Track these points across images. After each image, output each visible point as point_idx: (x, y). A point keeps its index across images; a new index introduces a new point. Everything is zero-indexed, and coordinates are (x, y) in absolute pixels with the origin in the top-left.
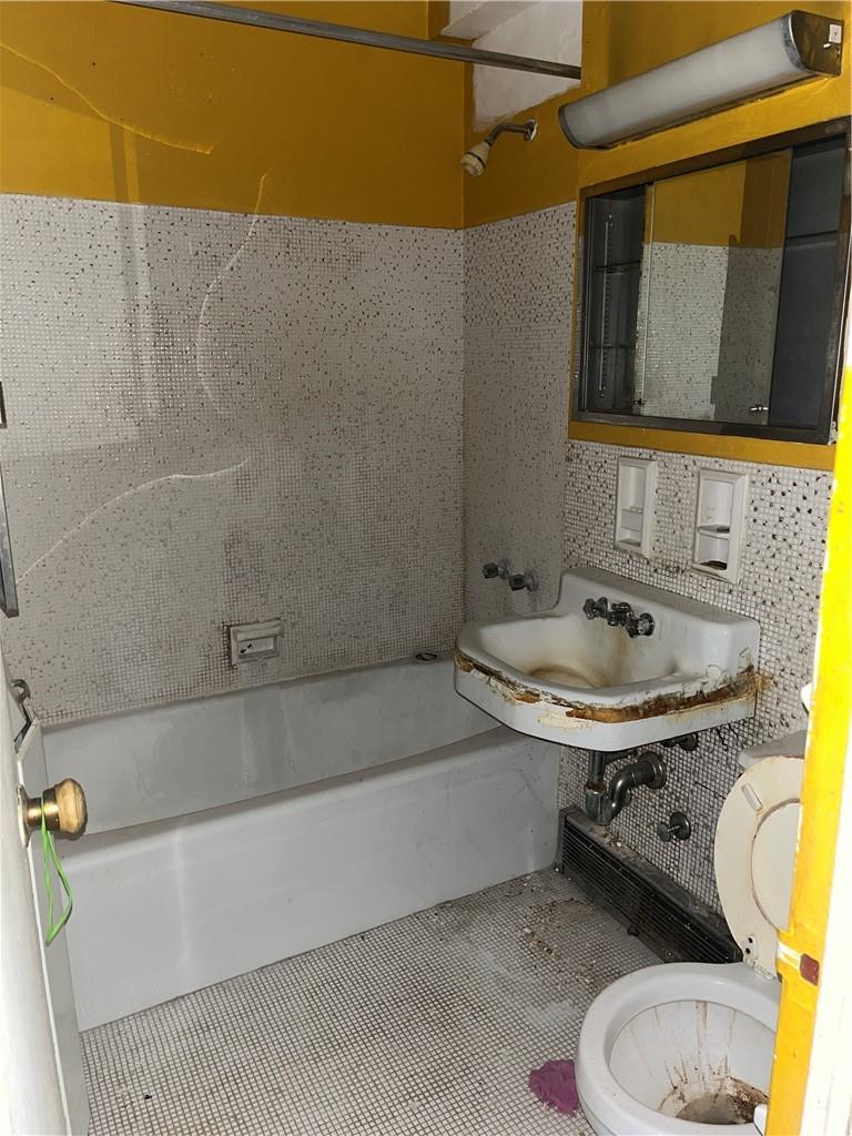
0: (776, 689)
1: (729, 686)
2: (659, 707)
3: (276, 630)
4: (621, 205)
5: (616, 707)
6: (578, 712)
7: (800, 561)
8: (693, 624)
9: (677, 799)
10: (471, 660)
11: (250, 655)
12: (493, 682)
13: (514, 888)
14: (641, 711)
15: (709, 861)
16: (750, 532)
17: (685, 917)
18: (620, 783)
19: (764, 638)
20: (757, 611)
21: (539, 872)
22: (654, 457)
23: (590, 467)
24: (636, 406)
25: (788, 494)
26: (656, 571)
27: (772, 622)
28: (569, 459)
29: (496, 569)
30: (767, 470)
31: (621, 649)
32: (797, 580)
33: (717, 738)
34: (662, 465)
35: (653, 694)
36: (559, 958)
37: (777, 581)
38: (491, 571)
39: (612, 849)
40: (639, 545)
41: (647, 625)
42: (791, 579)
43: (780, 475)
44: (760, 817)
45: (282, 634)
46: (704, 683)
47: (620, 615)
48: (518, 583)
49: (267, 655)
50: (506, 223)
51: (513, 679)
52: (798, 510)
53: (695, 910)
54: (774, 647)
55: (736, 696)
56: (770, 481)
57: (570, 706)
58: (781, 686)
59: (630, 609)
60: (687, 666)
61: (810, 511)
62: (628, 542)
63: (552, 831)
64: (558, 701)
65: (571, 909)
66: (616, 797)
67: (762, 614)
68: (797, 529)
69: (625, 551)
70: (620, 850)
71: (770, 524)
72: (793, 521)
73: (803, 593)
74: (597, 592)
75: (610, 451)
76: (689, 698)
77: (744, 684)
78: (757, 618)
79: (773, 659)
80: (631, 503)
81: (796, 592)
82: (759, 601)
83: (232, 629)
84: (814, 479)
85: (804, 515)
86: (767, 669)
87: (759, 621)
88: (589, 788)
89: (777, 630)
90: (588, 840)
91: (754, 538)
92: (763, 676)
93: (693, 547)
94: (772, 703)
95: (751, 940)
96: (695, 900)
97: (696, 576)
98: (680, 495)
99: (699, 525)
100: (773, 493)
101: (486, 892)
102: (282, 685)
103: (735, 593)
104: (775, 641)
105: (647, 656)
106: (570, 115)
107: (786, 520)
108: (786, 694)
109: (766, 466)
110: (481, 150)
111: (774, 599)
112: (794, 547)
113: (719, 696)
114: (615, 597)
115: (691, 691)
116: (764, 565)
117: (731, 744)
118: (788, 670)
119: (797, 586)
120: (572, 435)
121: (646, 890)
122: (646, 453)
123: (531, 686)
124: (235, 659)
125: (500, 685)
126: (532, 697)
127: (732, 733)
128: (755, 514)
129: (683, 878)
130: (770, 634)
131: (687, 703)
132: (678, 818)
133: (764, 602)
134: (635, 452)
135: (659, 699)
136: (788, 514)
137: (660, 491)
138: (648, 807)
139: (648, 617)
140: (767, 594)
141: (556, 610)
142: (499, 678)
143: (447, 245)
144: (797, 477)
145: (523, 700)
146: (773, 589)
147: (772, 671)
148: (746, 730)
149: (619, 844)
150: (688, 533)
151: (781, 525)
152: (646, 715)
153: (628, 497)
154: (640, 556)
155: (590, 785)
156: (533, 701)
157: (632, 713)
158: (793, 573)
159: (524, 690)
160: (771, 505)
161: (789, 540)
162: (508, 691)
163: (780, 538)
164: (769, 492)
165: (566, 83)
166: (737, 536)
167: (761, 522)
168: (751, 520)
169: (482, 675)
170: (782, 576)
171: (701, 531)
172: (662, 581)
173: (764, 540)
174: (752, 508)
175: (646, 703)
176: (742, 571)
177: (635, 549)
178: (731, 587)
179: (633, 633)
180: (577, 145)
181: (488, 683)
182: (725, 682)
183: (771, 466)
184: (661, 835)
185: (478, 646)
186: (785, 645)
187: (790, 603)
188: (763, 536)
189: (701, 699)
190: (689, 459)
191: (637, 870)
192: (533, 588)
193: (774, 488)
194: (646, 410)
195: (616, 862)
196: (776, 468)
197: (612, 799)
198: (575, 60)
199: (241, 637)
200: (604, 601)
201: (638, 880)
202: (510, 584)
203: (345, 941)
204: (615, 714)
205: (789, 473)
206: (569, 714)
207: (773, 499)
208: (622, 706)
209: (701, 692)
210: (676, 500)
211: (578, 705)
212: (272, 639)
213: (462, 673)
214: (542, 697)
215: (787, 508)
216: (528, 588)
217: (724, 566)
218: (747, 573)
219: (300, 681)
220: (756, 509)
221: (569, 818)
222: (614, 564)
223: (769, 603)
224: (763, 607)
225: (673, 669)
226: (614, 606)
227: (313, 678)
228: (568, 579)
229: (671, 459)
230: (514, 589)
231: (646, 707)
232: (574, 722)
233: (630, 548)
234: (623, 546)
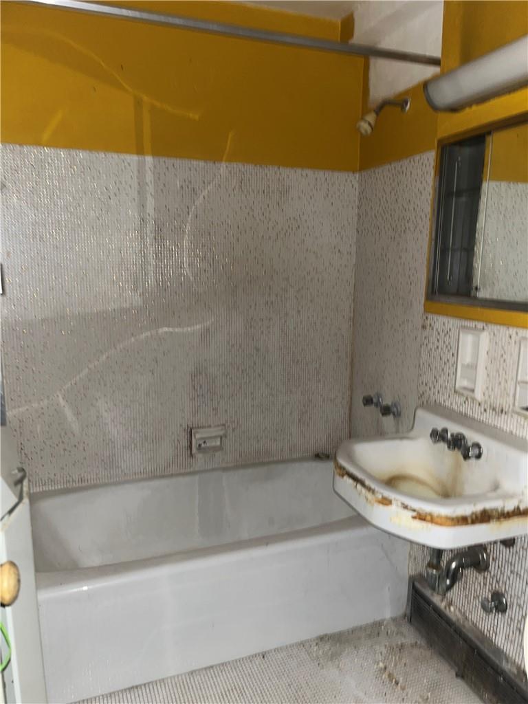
2: (484, 517)
3: (221, 433)
4: (467, 151)
5: (450, 516)
6: (421, 517)
8: (512, 453)
10: (344, 469)
11: (204, 448)
12: (359, 486)
13: (374, 630)
14: (469, 521)
15: (520, 631)
17: (498, 671)
18: (454, 565)
21: (394, 620)
22: (486, 328)
23: (439, 333)
24: (473, 293)
26: (485, 410)
28: (424, 327)
29: (372, 400)
31: (457, 467)
34: (492, 334)
35: (480, 507)
36: (403, 689)
38: (368, 401)
39: (447, 612)
40: (473, 391)
41: (477, 451)
45: (226, 437)
46: (521, 501)
47: (457, 443)
48: (386, 411)
49: (215, 449)
50: (387, 167)
51: (373, 486)
53: (506, 667)
57: (414, 511)
59: (464, 437)
60: (507, 485)
62: (465, 388)
63: (404, 591)
64: (405, 507)
65: (416, 652)
66: (451, 574)
69: (462, 395)
70: (452, 613)
74: (440, 424)
75: (452, 323)
76: (508, 512)
80: (468, 360)
83: (193, 431)
88: (430, 567)
90: (429, 602)
93: (514, 396)
96: (507, 659)
97: (516, 417)
98: (505, 356)
99: (519, 378)
101: (353, 631)
102: (225, 469)
105: (475, 474)
106: (431, 89)
110: (371, 118)
114: (454, 429)
115: (510, 506)
120: (427, 310)
121: (470, 646)
122: (480, 325)
123: (386, 494)
124: (194, 450)
125: (364, 491)
126: (386, 502)
129: (500, 641)
131: (505, 516)
132: (497, 596)
134: (472, 324)
135: (485, 511)
137: (490, 353)
139: (478, 446)
141: (412, 434)
142: (363, 484)
143: (347, 184)
145: (380, 503)
149: (452, 608)
150: (511, 385)
152: (473, 522)
153: (466, 356)
154: (473, 399)
155: (430, 565)
156: (386, 504)
157: (463, 521)
159: (380, 496)
162: (369, 495)
165: (431, 71)
169: (350, 481)
171: (522, 384)
172: (490, 419)
175: (473, 513)
177: (470, 394)
179: (466, 457)
180: (436, 109)
181: (355, 487)
184: (484, 608)
185: (351, 458)
189: (518, 513)
190: (512, 331)
191: (464, 630)
192: (397, 415)
194: (482, 294)
195: (448, 622)
197: (447, 577)
198: (436, 52)
199: (198, 436)
200: (445, 431)
201: (466, 640)
202: (381, 410)
203: (251, 658)
204: (449, 521)
206: (414, 518)
208: (455, 515)
209: (518, 508)
210: (502, 360)
211: (420, 511)
212: (219, 440)
213: (337, 477)
214: (394, 502)
216: (394, 414)
219: (236, 467)
221: (418, 585)
222: (455, 403)
225: (496, 487)
226: (452, 435)
227: (245, 466)
228: (420, 413)
229: (499, 331)
230: (383, 415)
231: (474, 517)
232: (418, 524)
233: (466, 393)
234: (461, 391)
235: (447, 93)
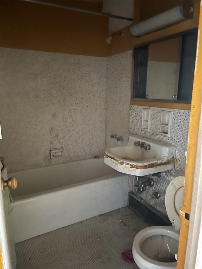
0: (179, 162)
2: (152, 166)
3: (61, 150)
6: (133, 167)
7: (185, 132)
8: (160, 147)
9: (156, 189)
10: (108, 155)
11: (55, 156)
12: (113, 160)
13: (118, 211)
14: (148, 167)
15: (164, 203)
16: (173, 125)
18: (143, 186)
19: (177, 150)
20: (175, 144)
21: (124, 207)
22: (151, 108)
23: (136, 111)
24: (146, 97)
25: (182, 116)
26: (151, 135)
27: (178, 146)
28: (130, 109)
29: (113, 136)
30: (177, 111)
31: (143, 152)
32: (184, 136)
33: (166, 174)
34: (152, 110)
35: (150, 163)
36: (128, 227)
37: (179, 136)
38: (112, 137)
39: (141, 202)
40: (147, 129)
41: (149, 147)
42: (183, 136)
43: (180, 112)
44: (176, 191)
45: (63, 152)
46: (163, 160)
47: (143, 145)
48: (119, 139)
49: (59, 156)
50: (116, 55)
51: (117, 159)
52: (184, 119)
53: (160, 215)
54: (179, 152)
55: (170, 164)
56: (178, 113)
57: (131, 165)
58: (180, 161)
59: (145, 144)
61: (187, 120)
62: (144, 128)
63: (127, 198)
64: (128, 164)
65: (131, 216)
67: (176, 144)
68: (184, 124)
69: (144, 131)
70: (143, 202)
71: (178, 123)
72: (183, 122)
73: (185, 139)
74: (138, 140)
75: (140, 107)
76: (159, 164)
77: (172, 161)
78: (175, 145)
79: (179, 155)
80: (145, 119)
81: (184, 139)
82: (175, 141)
83: (51, 150)
84: (188, 112)
85: (185, 121)
86: (177, 157)
87: (175, 146)
88: (136, 186)
89: (179, 148)
90: (135, 200)
91: (174, 127)
92: (176, 159)
93: (160, 129)
94: (178, 165)
95: (174, 220)
97: (160, 136)
98: (157, 117)
100: (178, 116)
101: (111, 212)
102: (63, 163)
103: (170, 140)
104: (179, 151)
107: (181, 122)
108: (182, 163)
109: (176, 110)
110: (110, 38)
111: (179, 141)
112: (183, 128)
113: (166, 164)
114: (141, 141)
115: (159, 162)
116: (176, 133)
117: (169, 175)
118: (182, 157)
119: (184, 138)
120: (131, 104)
121: (149, 211)
122: (149, 107)
123: (122, 161)
124: (52, 157)
125: (114, 161)
126: (122, 163)
127: (169, 173)
129: (158, 208)
130: (178, 149)
132: (156, 194)
133: (177, 142)
134: (146, 107)
135: (152, 164)
136: (182, 121)
137: (152, 116)
138: (150, 191)
139: (149, 145)
140: (177, 140)
141: (128, 144)
142: (114, 159)
144: (184, 112)
145: (120, 164)
146: (179, 138)
147: (178, 158)
148: (172, 172)
149: (142, 200)
150: (159, 126)
151: (180, 123)
152: (149, 168)
153: (144, 117)
154: (147, 132)
157: (146, 167)
158: (183, 134)
159: (120, 162)
160: (178, 119)
161: (182, 127)
162: (117, 162)
163: (180, 126)
164: (177, 116)
165: (129, 23)
166: (169, 127)
167: (175, 123)
168: (173, 122)
169: (110, 159)
170: (181, 135)
171: (162, 125)
172: (153, 137)
173: (176, 127)
175: (149, 165)
176: (171, 134)
178: (169, 138)
179: (146, 149)
180: (133, 37)
181: (112, 160)
182: (167, 160)
184: (153, 197)
186: (181, 151)
187: (182, 142)
188: (176, 126)
189: (162, 164)
190: (159, 109)
191: (147, 206)
193: (179, 115)
194: (149, 97)
195: (142, 204)
196: (179, 110)
198: (131, 17)
199: (53, 152)
200: (139, 142)
201: (147, 208)
202: (117, 139)
203: (77, 223)
204: (142, 167)
205: (182, 111)
206: (131, 167)
207: (178, 117)
208: (143, 165)
209: (162, 162)
210: (156, 118)
211: (133, 165)
212: (60, 153)
213: (105, 158)
214: (124, 163)
215: (182, 119)
216: (121, 140)
217: (167, 133)
218: (172, 135)
219: (67, 162)
220: (174, 120)
221: (131, 194)
222: (141, 134)
224: (176, 143)
225: (155, 157)
226: (141, 143)
227: (70, 162)
228: (130, 137)
229: (155, 109)
230: (118, 141)
231: (149, 166)
232: (132, 169)
233: (145, 130)
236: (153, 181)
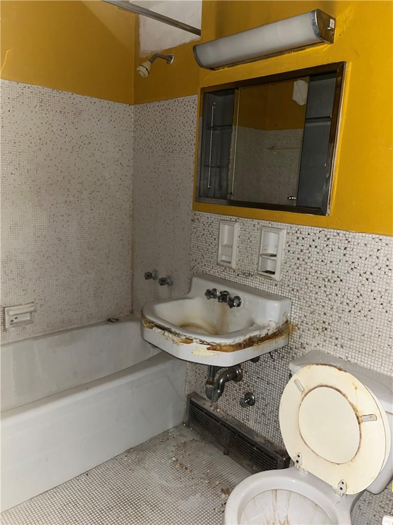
0: (299, 331)
1: (278, 331)
2: (250, 343)
3: (32, 309)
4: (220, 99)
5: (232, 344)
6: (213, 348)
7: (311, 270)
8: (261, 301)
9: (248, 386)
10: (153, 322)
11: (16, 323)
12: (167, 333)
13: (164, 437)
14: (243, 346)
16: (286, 257)
17: (253, 444)
18: (221, 381)
19: (293, 307)
20: (290, 294)
21: (176, 427)
22: (238, 220)
23: (204, 225)
24: (229, 196)
25: (305, 239)
26: (238, 275)
27: (297, 299)
28: (193, 221)
29: (151, 274)
30: (295, 228)
31: (224, 314)
32: (310, 279)
33: (269, 355)
34: (242, 224)
35: (248, 336)
36: (191, 471)
37: (299, 280)
38: (148, 276)
39: (215, 413)
40: (230, 263)
41: (238, 302)
42: (306, 279)
43: (302, 230)
44: (303, 395)
45: (35, 311)
46: (269, 330)
47: (224, 297)
48: (163, 282)
49: (26, 322)
50: (157, 104)
51: (178, 332)
52: (310, 246)
53: (257, 440)
54: (298, 311)
55: (281, 335)
56: (296, 232)
57: (209, 344)
58: (301, 330)
59: (228, 294)
60: (260, 321)
61: (316, 247)
62: (224, 261)
63: (183, 406)
64: (202, 342)
65: (194, 445)
66: (220, 387)
67: (292, 295)
68: (310, 255)
69: (223, 266)
70: (219, 413)
71: (297, 253)
72: (307, 252)
73: (312, 286)
74: (211, 286)
75: (215, 217)
76: (262, 337)
77: (285, 329)
78: (289, 297)
79: (297, 317)
80: (225, 242)
81: (309, 285)
82: (291, 289)
83: (6, 309)
84: (318, 232)
85: (313, 249)
86: (294, 321)
87: (290, 299)
88: (208, 384)
89: (299, 303)
90: (202, 409)
91: (288, 260)
92: (293, 325)
93: (258, 264)
94: (297, 338)
95: (299, 456)
96: (257, 435)
97: (259, 277)
98: (251, 238)
99: (261, 253)
100: (298, 238)
101: (151, 440)
102: (35, 338)
103: (278, 286)
104: (299, 308)
105: (237, 317)
106: (198, 50)
107: (304, 251)
108: (304, 333)
109: (294, 225)
110: (147, 65)
111: (298, 288)
112: (308, 264)
113: (275, 336)
114: (220, 288)
115: (263, 333)
116: (292, 272)
117: (276, 358)
118: (305, 322)
119: (310, 282)
120: (195, 209)
121: (233, 432)
122: (234, 218)
123: (188, 335)
124: (7, 325)
125: (171, 335)
126: (189, 341)
127: (276, 353)
128: (289, 248)
129: (251, 424)
130: (296, 305)
131: (262, 340)
132: (248, 395)
133: (293, 290)
134: (228, 218)
135: (250, 339)
136: (305, 248)
137: (240, 237)
138: (234, 390)
139: (238, 298)
140: (295, 286)
141: (190, 295)
142: (170, 331)
143: (125, 112)
144: (310, 231)
145: (184, 342)
146: (297, 283)
147: (297, 322)
148: (284, 351)
149: (218, 410)
150: (255, 258)
151: (302, 253)
152: (245, 347)
153: (225, 239)
154: (230, 268)
155: (208, 383)
156: (189, 343)
157: (239, 346)
158: (307, 276)
159: (184, 337)
160: (297, 244)
161: (306, 261)
162: (175, 338)
163: (301, 260)
164: (296, 238)
165: (194, 37)
166: (280, 258)
167: (292, 252)
168: (287, 251)
169: (159, 330)
170: (302, 277)
171: (263, 256)
172: (241, 280)
173: (293, 261)
174: (288, 245)
175: (245, 341)
176: (282, 275)
177: (228, 265)
178: (276, 283)
179: (231, 306)
180: (201, 66)
181: (164, 334)
182: (277, 328)
183: (297, 226)
184: (242, 405)
185: (153, 314)
186: (303, 310)
187: (306, 290)
188: (293, 259)
189: (268, 338)
190: (255, 222)
191: (228, 422)
192: (170, 284)
193: (298, 236)
195: (216, 419)
196: (299, 226)
197: (218, 389)
198: (199, 27)
199: (11, 313)
200: (215, 290)
201: (229, 428)
202: (159, 282)
204: (231, 348)
205: (306, 229)
206: (208, 349)
207: (298, 241)
208: (234, 343)
209: (268, 334)
210: (249, 241)
211: (213, 344)
212: (29, 314)
213: (147, 330)
214: (194, 340)
215: (305, 245)
216: (168, 284)
217: (274, 273)
218: (284, 276)
219: (45, 336)
220: (289, 246)
221: (192, 399)
222: (216, 272)
223: (295, 290)
224: (292, 292)
225: (252, 323)
226: (221, 292)
227: (52, 334)
228: (195, 280)
229: (247, 221)
230: (161, 285)
231: (245, 343)
232: (212, 353)
233: (225, 264)
234: (222, 263)
235: (211, 55)
236: (242, 370)
